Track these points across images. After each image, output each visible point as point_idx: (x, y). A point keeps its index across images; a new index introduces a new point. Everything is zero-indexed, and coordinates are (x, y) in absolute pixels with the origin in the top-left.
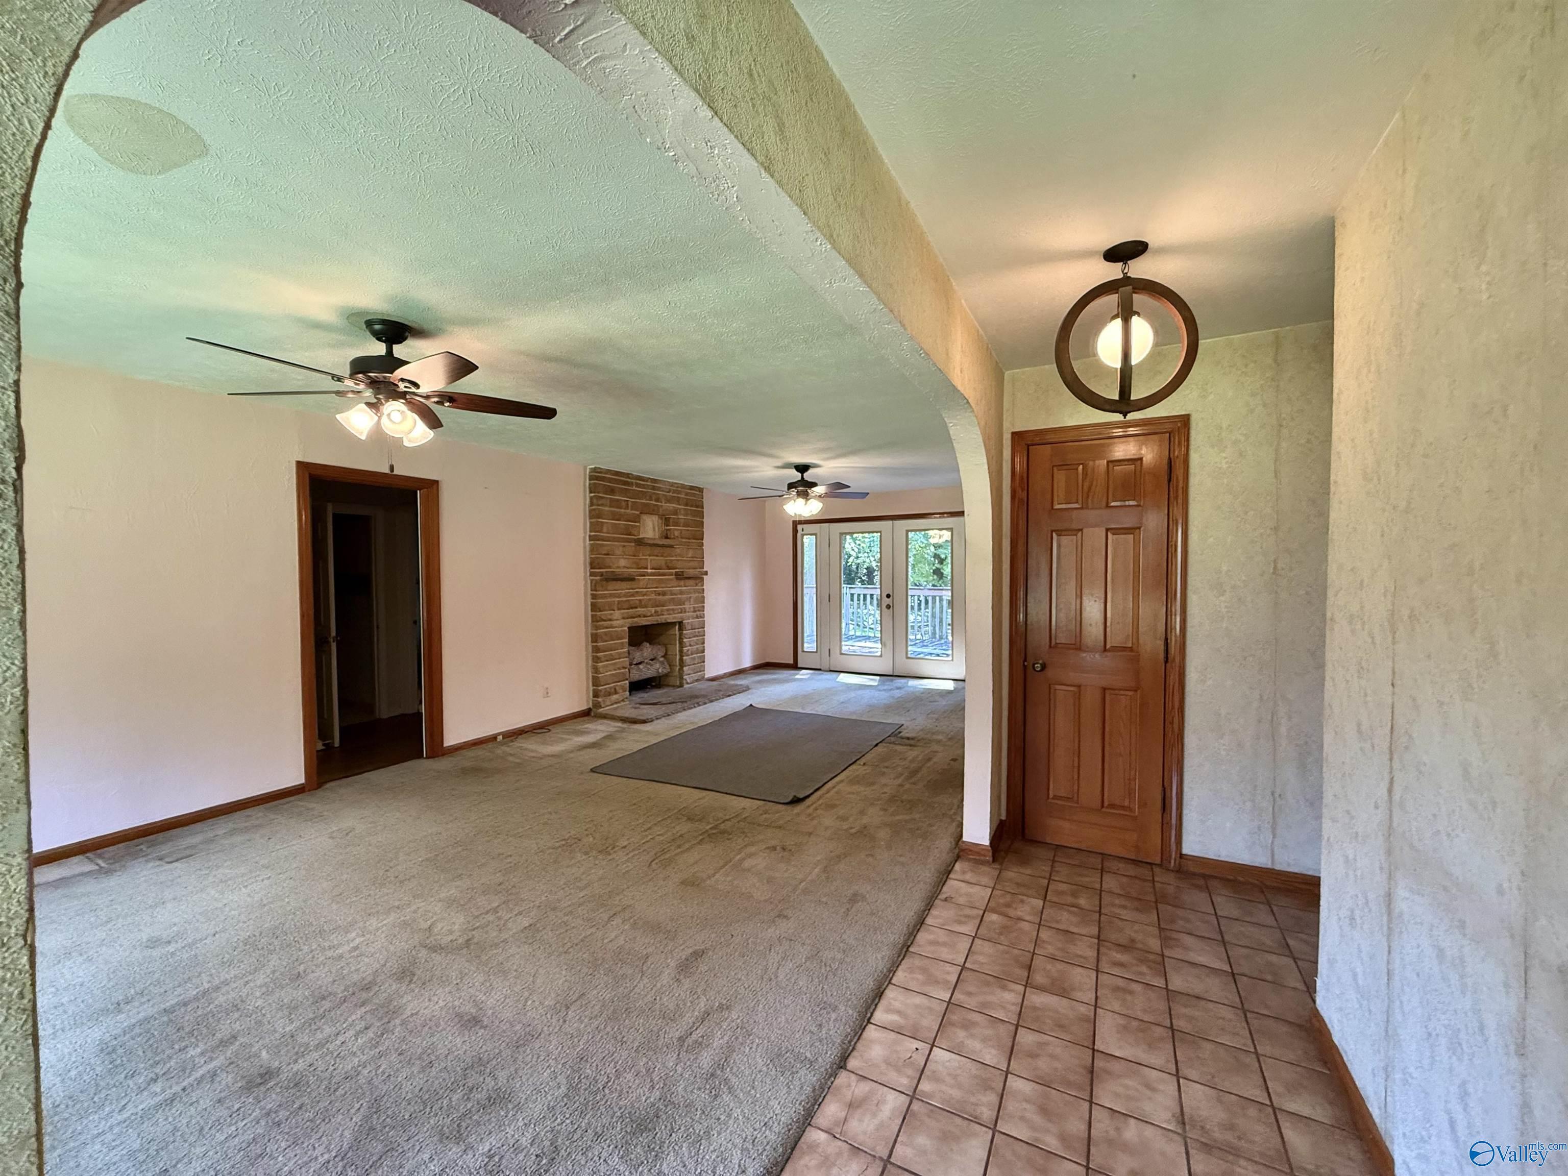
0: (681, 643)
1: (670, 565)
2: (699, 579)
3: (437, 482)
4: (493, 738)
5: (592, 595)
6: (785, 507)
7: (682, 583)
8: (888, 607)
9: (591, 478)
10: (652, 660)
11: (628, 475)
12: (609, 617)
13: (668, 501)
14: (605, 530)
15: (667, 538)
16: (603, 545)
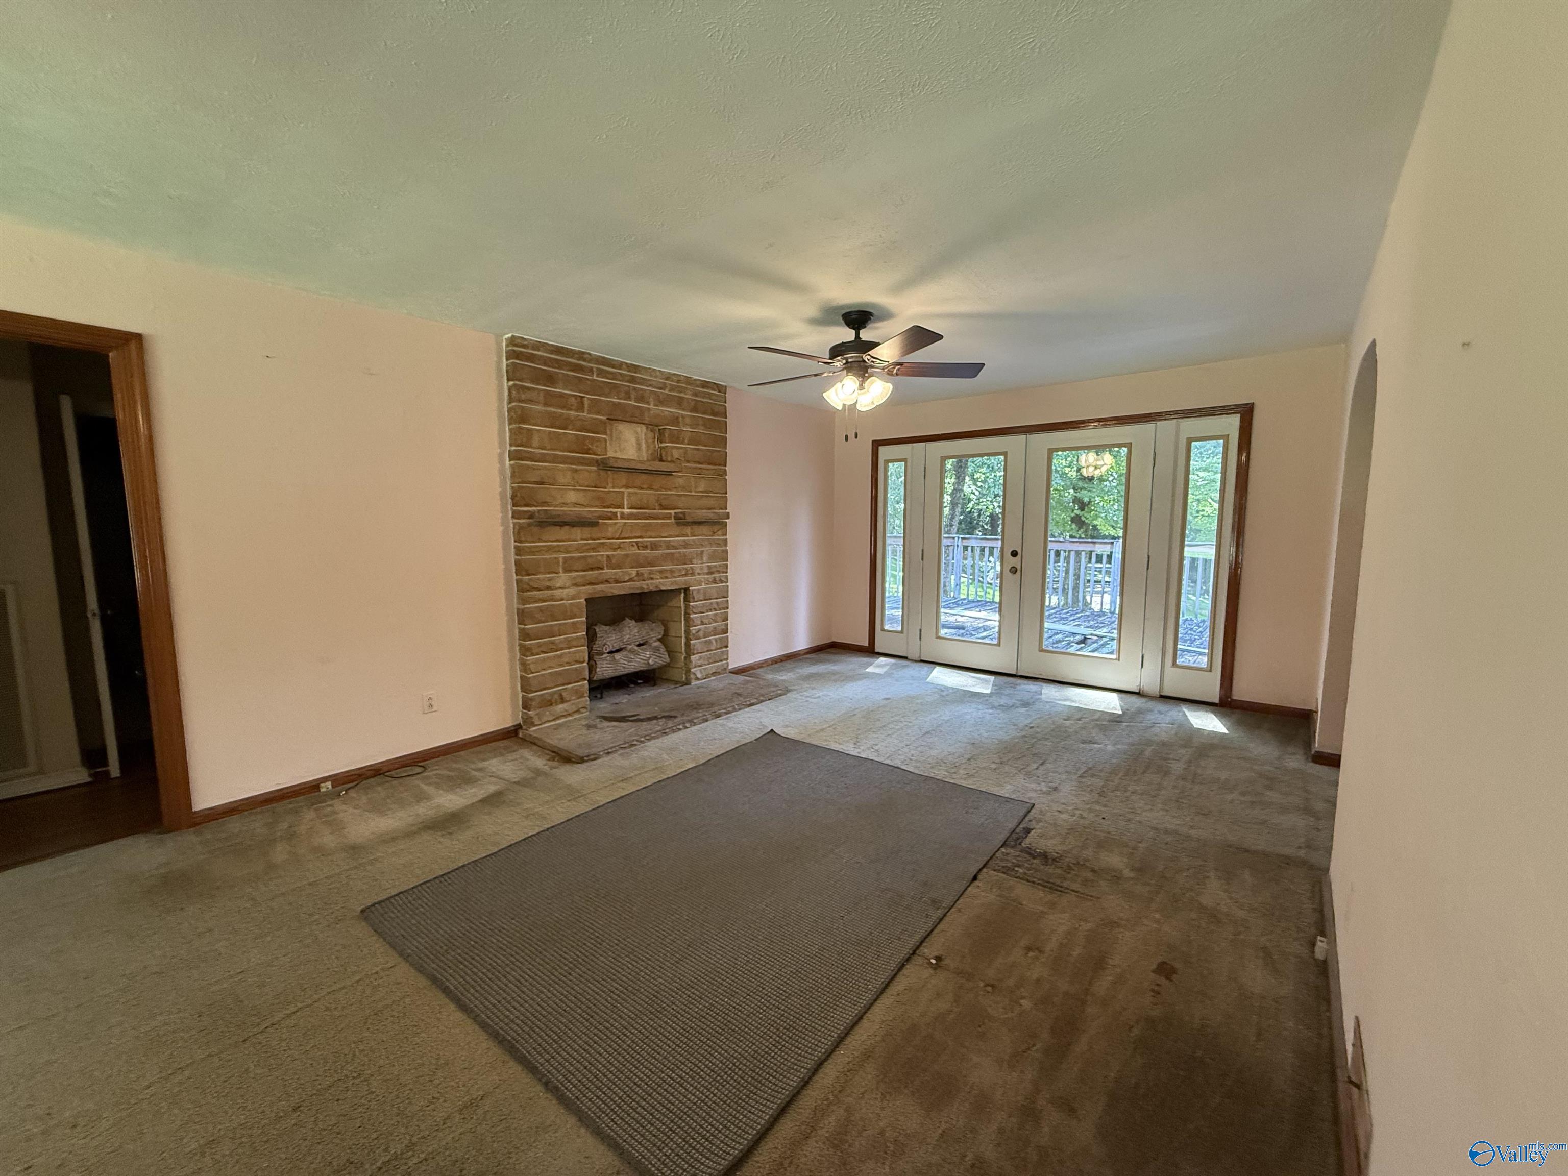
0: (687, 619)
1: (665, 503)
2: (719, 524)
3: (138, 337)
4: (314, 786)
5: (516, 547)
6: (825, 395)
7: (688, 530)
8: (1014, 570)
9: (511, 355)
10: (639, 645)
11: (581, 355)
12: (548, 584)
13: (661, 402)
14: (536, 441)
15: (661, 460)
16: (534, 468)
